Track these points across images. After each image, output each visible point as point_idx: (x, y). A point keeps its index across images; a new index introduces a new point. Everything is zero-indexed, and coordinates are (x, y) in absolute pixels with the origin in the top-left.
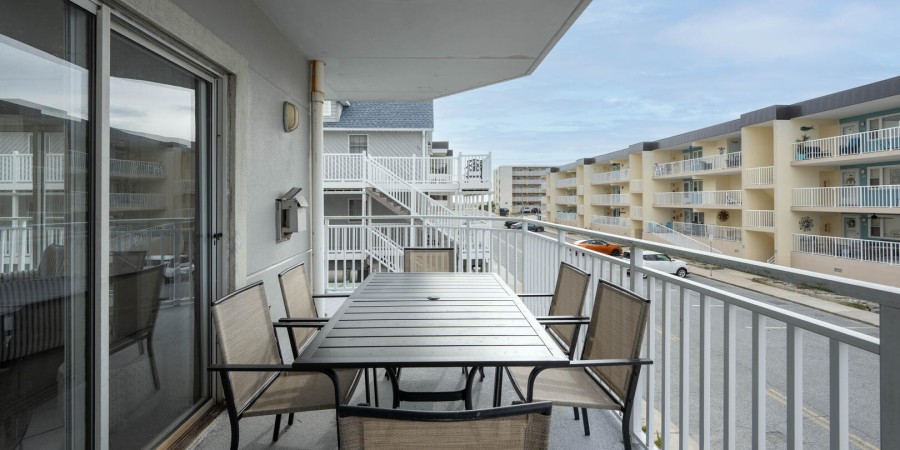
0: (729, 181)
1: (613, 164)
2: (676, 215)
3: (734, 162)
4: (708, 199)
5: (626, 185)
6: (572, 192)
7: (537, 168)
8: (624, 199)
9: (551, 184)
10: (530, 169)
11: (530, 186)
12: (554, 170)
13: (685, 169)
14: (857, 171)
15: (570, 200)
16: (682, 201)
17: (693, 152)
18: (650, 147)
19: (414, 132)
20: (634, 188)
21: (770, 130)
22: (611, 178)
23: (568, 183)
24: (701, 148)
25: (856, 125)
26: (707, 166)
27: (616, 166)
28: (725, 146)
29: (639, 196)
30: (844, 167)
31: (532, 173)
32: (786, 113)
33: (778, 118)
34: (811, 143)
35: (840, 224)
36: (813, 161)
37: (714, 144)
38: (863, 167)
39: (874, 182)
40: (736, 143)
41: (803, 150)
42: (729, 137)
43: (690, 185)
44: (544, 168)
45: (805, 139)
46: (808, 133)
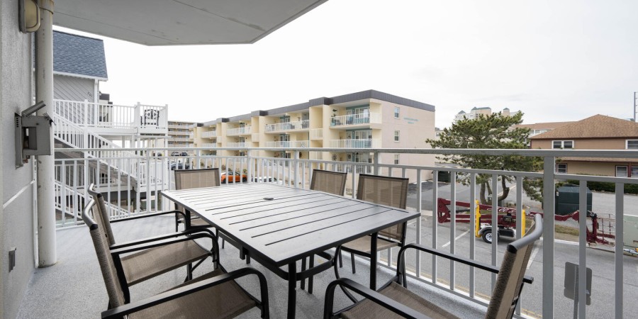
0: (303, 136)
1: (240, 122)
2: (277, 154)
3: (305, 126)
4: (293, 144)
5: (249, 136)
6: (213, 141)
7: (184, 123)
8: (248, 145)
9: (197, 135)
10: (179, 124)
11: (179, 136)
12: (200, 125)
13: (281, 128)
14: (351, 132)
15: (212, 147)
16: (280, 146)
17: (286, 119)
18: (263, 113)
19: (89, 80)
20: (254, 139)
21: (321, 109)
22: (239, 132)
23: (210, 135)
24: (289, 117)
25: (351, 110)
26: (293, 127)
27: (242, 124)
28: (301, 117)
29: (257, 144)
30: (348, 130)
31: (180, 127)
32: (328, 101)
33: (325, 104)
34: (337, 118)
35: (345, 157)
36: (338, 127)
37: (296, 115)
38: (353, 130)
39: (357, 138)
40: (306, 115)
41: (333, 121)
42: (303, 111)
43: (283, 137)
44: (192, 124)
45: (335, 115)
46: (336, 113)
